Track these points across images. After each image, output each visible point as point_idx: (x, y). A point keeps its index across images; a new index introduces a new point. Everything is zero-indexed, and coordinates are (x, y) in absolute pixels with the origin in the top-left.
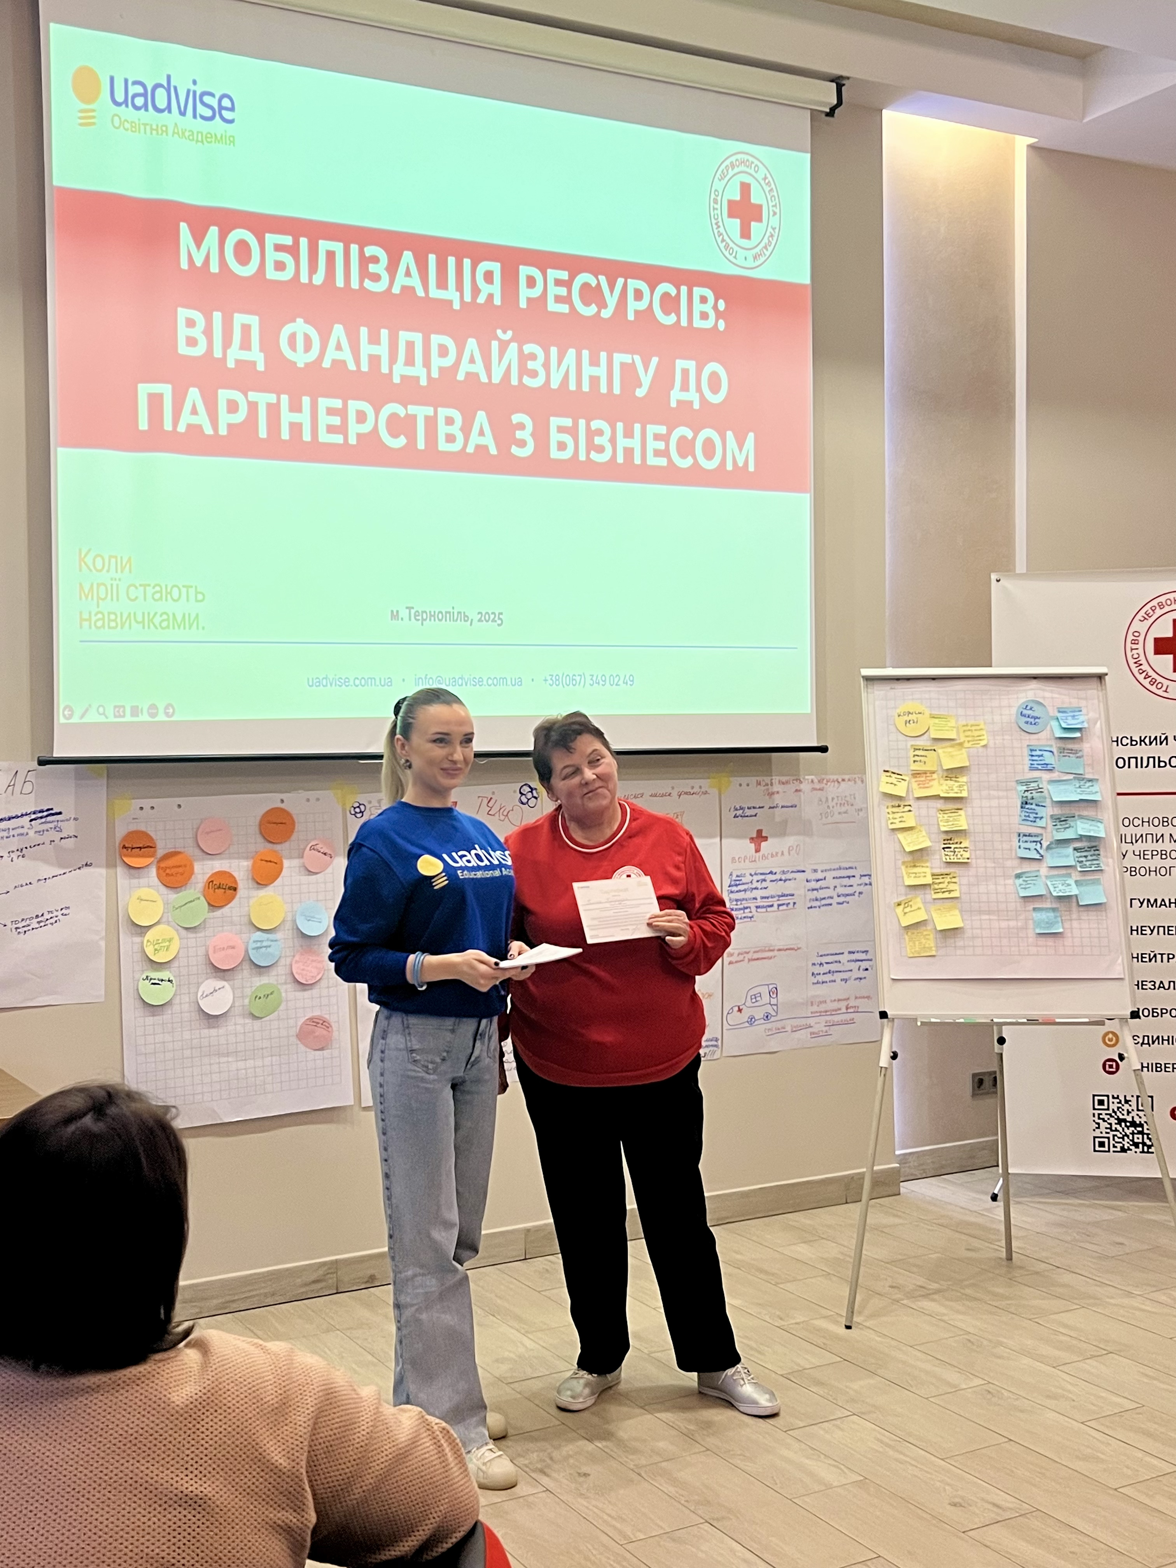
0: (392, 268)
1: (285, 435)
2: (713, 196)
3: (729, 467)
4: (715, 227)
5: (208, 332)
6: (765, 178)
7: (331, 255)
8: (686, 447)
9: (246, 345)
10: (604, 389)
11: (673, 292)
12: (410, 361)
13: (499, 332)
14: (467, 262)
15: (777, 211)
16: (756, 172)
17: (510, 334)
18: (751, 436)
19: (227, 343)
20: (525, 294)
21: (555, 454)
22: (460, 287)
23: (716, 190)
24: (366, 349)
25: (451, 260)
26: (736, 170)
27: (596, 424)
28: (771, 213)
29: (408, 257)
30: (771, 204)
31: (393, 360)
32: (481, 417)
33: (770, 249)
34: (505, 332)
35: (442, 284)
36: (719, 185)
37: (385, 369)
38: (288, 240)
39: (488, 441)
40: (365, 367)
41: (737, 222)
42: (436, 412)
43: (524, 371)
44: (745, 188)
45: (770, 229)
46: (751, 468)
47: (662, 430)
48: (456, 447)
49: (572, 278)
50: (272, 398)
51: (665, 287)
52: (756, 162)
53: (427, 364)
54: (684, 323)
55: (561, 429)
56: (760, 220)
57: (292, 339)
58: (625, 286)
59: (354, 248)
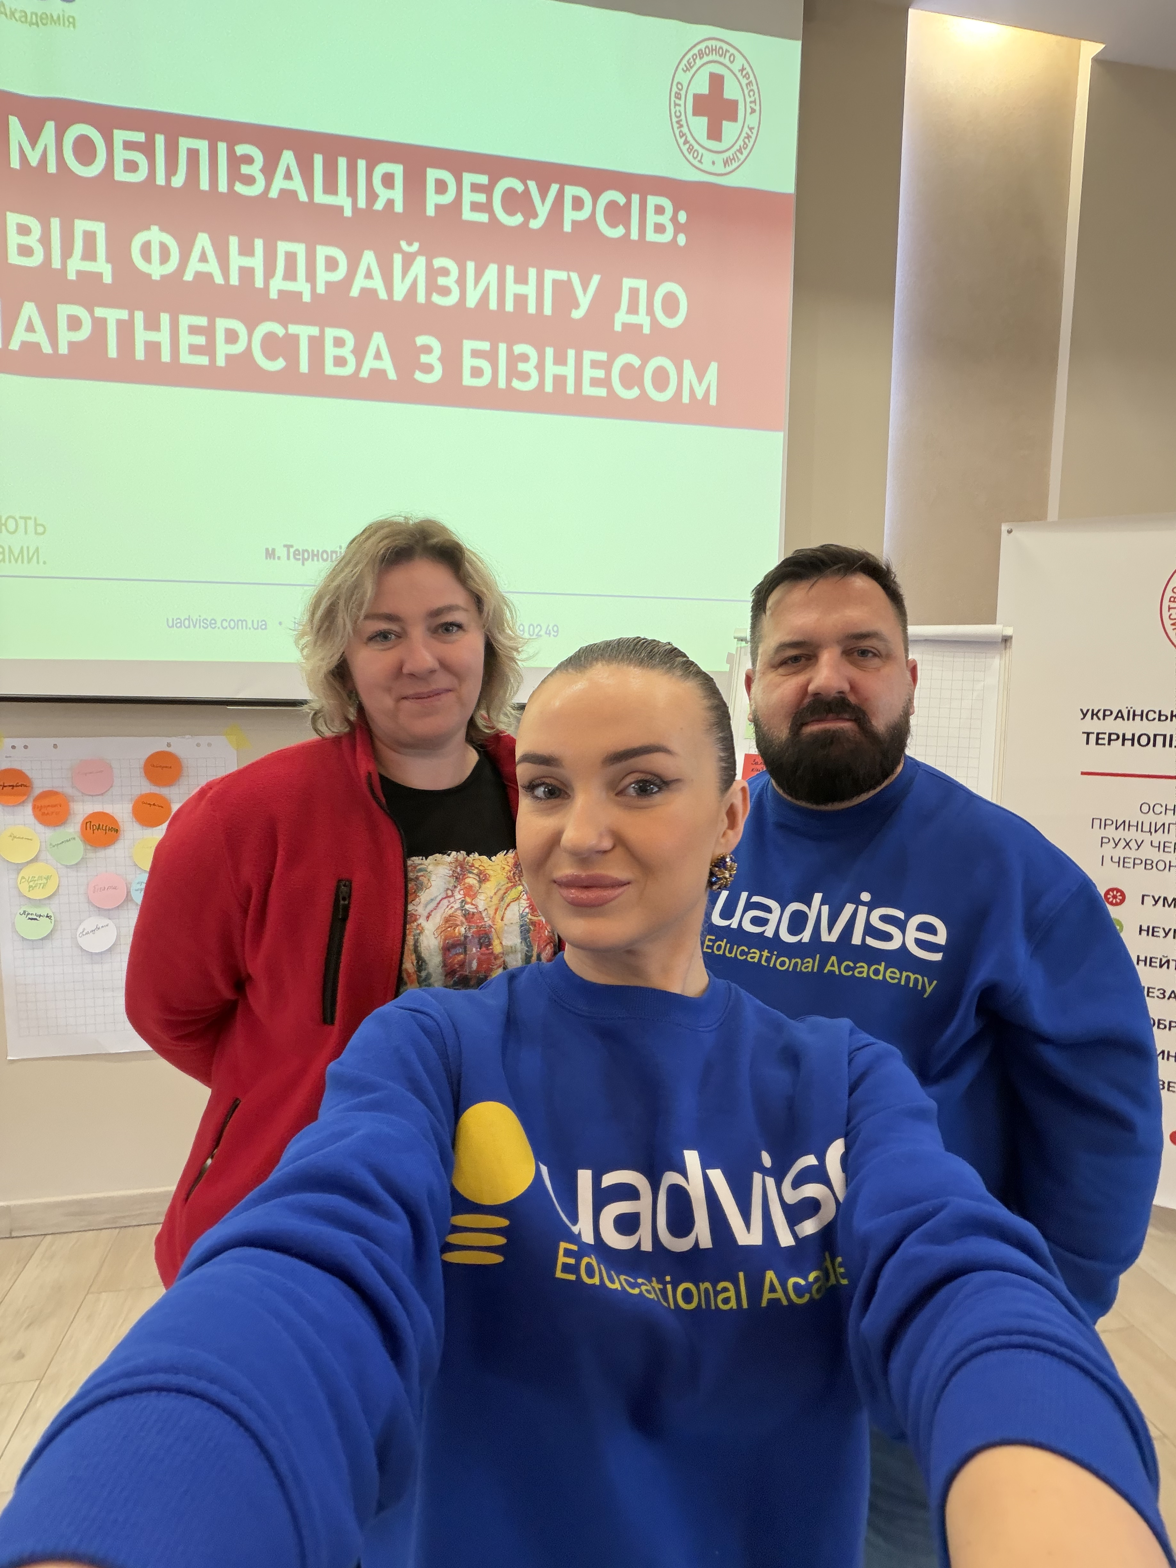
0: (269, 171)
1: (140, 354)
2: (675, 89)
3: (686, 399)
4: (676, 126)
5: (45, 240)
6: (743, 69)
7: (193, 154)
8: (631, 377)
9: (89, 254)
10: (532, 309)
11: (622, 200)
12: (290, 274)
13: (403, 244)
14: (362, 164)
15: (757, 108)
16: (732, 62)
17: (416, 246)
18: (713, 367)
19: (67, 252)
20: (432, 200)
21: (468, 380)
22: (352, 191)
23: (678, 83)
24: (236, 261)
25: (342, 162)
26: (706, 59)
27: (519, 349)
28: (749, 110)
29: (288, 158)
30: (748, 100)
31: (269, 272)
32: (378, 339)
33: (745, 153)
34: (410, 244)
35: (330, 187)
36: (683, 77)
37: (259, 283)
38: (139, 137)
39: (387, 364)
40: (234, 280)
41: (703, 121)
42: (322, 332)
43: (432, 287)
44: (717, 81)
45: (746, 129)
46: (713, 401)
47: (602, 356)
48: (348, 370)
49: (493, 183)
50: (124, 314)
51: (611, 195)
52: (732, 51)
53: (311, 277)
54: (634, 235)
55: (476, 354)
56: (734, 119)
57: (146, 250)
58: (560, 195)
59: (222, 147)
